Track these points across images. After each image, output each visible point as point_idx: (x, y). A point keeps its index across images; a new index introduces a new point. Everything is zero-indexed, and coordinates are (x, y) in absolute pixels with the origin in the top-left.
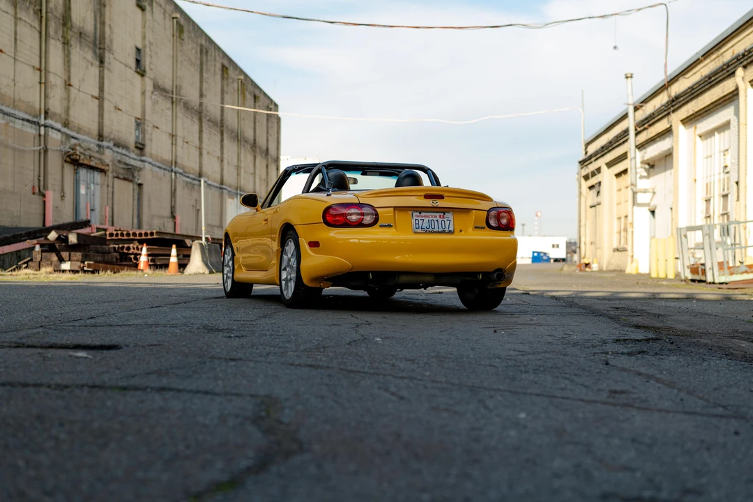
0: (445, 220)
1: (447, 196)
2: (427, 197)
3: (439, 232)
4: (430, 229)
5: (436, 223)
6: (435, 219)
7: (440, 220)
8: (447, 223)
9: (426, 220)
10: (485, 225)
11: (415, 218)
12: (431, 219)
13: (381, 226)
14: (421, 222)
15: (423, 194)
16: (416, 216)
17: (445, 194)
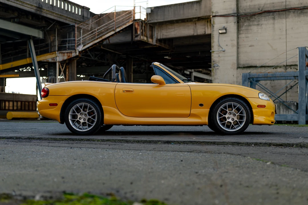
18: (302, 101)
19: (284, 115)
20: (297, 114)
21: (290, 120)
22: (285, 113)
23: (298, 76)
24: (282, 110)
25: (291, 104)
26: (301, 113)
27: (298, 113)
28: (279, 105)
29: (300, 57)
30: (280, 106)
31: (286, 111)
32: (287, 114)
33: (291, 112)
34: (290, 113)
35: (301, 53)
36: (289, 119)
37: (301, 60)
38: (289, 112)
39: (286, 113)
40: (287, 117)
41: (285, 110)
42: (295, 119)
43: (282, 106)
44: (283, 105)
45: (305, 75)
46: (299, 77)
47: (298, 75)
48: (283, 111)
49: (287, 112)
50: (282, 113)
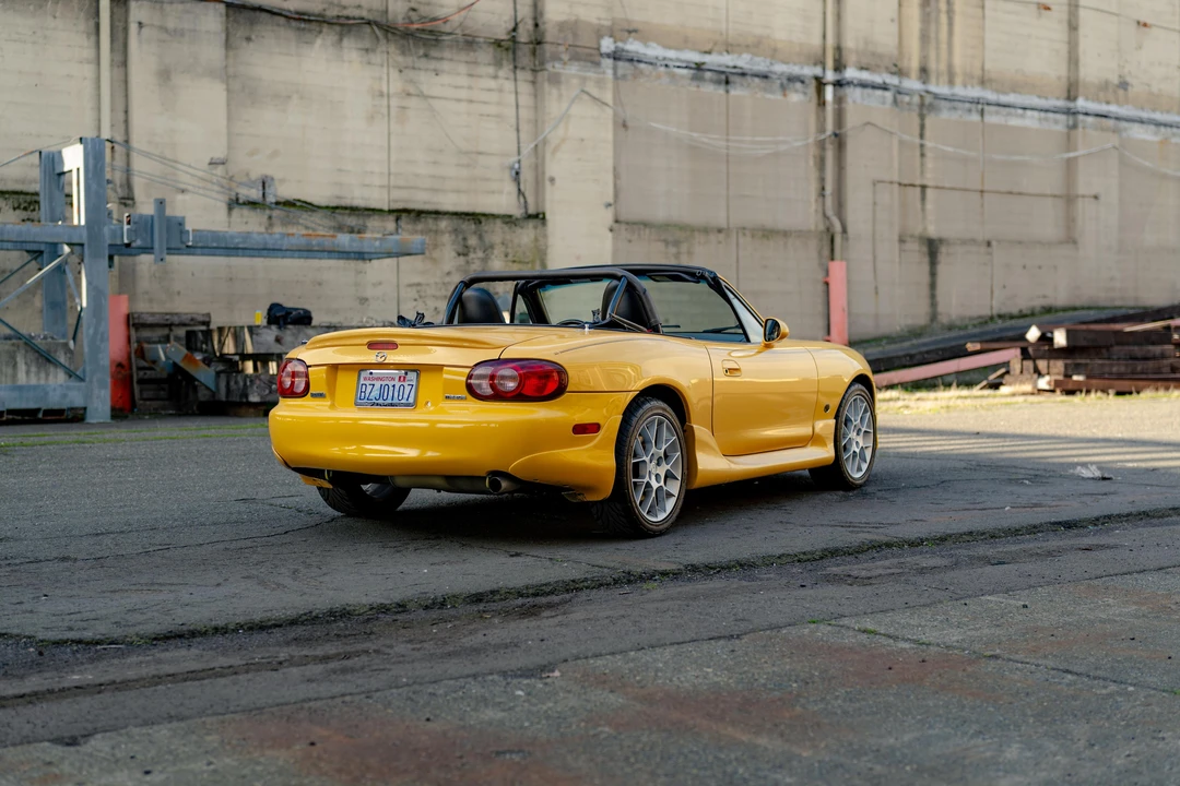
0: (406, 384)
1: (401, 345)
2: (372, 346)
3: (392, 405)
4: (381, 401)
5: (391, 388)
6: (391, 384)
7: (398, 384)
8: (408, 389)
9: (378, 384)
10: (465, 393)
11: (362, 382)
12: (384, 383)
13: (313, 395)
14: (369, 388)
15: (366, 341)
16: (365, 379)
17: (398, 340)
18: (99, 337)
19: (35, 387)
20: (83, 384)
21: (56, 407)
22: (33, 381)
23: (82, 245)
24: (22, 367)
25: (57, 344)
26: (95, 380)
27: (82, 380)
28: (12, 348)
29: (90, 176)
30: (14, 352)
31: (38, 373)
32: (42, 382)
33: (56, 377)
34: (51, 377)
35: (91, 161)
36: (54, 401)
37: (94, 187)
38: (47, 375)
39: (39, 379)
40: (47, 393)
41: (33, 369)
42: (75, 398)
43: (23, 352)
44: (27, 351)
45: (109, 242)
46: (86, 246)
47: (84, 240)
48: (28, 372)
49: (43, 375)
50: (22, 378)
